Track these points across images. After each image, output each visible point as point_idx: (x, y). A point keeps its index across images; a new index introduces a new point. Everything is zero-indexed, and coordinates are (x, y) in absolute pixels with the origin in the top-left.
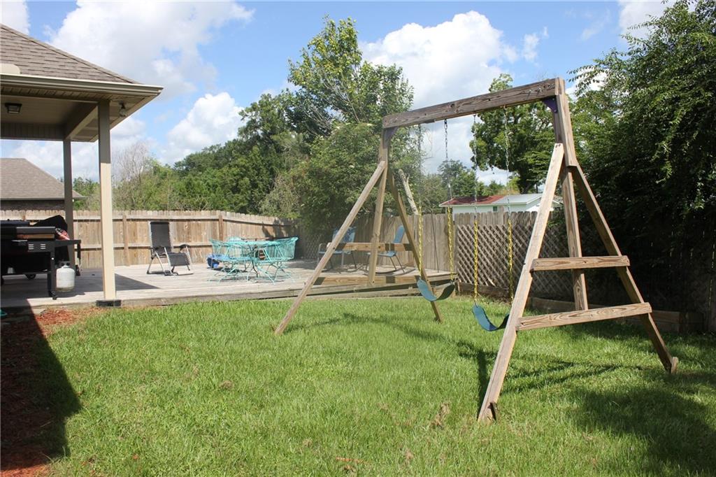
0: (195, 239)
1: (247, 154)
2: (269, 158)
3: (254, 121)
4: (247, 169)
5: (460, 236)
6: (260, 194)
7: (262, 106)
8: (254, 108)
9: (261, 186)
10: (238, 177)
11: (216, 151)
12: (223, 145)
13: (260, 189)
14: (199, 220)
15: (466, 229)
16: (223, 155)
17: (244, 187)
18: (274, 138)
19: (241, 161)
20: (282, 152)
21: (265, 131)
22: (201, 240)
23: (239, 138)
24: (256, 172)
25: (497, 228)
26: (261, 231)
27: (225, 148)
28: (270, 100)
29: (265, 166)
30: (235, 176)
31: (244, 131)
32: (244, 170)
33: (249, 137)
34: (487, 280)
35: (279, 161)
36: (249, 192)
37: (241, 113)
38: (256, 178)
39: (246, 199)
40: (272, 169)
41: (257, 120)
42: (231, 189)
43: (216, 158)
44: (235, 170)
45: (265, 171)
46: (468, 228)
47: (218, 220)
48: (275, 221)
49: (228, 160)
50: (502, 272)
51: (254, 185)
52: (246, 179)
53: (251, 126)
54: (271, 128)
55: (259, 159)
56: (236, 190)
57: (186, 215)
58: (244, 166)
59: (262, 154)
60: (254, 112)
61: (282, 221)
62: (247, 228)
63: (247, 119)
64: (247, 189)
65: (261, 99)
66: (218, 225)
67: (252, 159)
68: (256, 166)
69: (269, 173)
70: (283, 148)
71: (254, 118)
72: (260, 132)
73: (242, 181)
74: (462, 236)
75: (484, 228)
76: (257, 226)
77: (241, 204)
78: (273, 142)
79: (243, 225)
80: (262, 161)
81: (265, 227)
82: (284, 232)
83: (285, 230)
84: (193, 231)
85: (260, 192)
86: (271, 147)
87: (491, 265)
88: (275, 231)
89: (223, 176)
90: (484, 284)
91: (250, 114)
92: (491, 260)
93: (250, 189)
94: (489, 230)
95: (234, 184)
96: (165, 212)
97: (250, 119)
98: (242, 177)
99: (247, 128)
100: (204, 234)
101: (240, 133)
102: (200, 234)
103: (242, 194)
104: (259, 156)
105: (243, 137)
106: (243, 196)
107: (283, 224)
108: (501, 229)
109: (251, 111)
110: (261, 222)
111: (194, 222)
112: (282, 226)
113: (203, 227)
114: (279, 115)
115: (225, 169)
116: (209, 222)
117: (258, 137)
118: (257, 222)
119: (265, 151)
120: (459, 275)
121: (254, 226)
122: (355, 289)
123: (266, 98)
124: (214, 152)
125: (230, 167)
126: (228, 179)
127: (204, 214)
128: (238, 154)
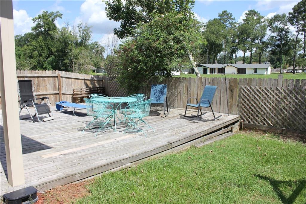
0: (42, 90)
1: (36, 40)
2: (48, 42)
3: (39, 24)
4: (37, 47)
5: (244, 93)
6: (43, 59)
7: (43, 17)
8: (40, 17)
9: (44, 55)
10: (32, 51)
11: (19, 38)
12: (23, 35)
13: (43, 57)
14: (45, 77)
15: (249, 88)
16: (23, 39)
17: (35, 56)
18: (50, 32)
19: (34, 43)
20: (53, 39)
21: (45, 29)
22: (46, 90)
23: (32, 32)
24: (41, 49)
25: (277, 89)
26: (84, 84)
27: (24, 36)
28: (47, 14)
29: (45, 46)
30: (30, 50)
31: (35, 29)
32: (35, 47)
33: (37, 31)
34: (266, 122)
35: (52, 44)
36: (38, 58)
37: (33, 20)
38: (41, 51)
39: (36, 61)
40: (49, 47)
41: (41, 24)
42: (28, 57)
43: (19, 41)
44: (31, 48)
45: (45, 49)
46: (251, 88)
47: (57, 77)
48: (92, 77)
49: (25, 42)
50: (280, 118)
51: (40, 55)
52: (36, 52)
53: (38, 27)
54: (48, 27)
55: (42, 42)
56: (31, 57)
57: (36, 73)
58: (35, 46)
59: (44, 40)
60: (39, 20)
61: (95, 77)
62: (75, 82)
63: (36, 23)
64: (37, 57)
65: (43, 13)
66: (57, 80)
67: (39, 42)
68: (41, 46)
69: (47, 49)
70: (54, 37)
71: (39, 22)
72: (43, 29)
73: (34, 53)
74: (246, 92)
75: (265, 88)
76: (81, 81)
77: (34, 64)
78: (49, 35)
79: (73, 80)
80: (44, 43)
81: (86, 81)
82: (97, 84)
83: (97, 83)
84: (41, 84)
85: (43, 58)
86: (49, 37)
87: (271, 113)
88: (91, 83)
89: (25, 50)
90: (264, 124)
91: (37, 20)
92: (270, 109)
93: (38, 57)
94: (270, 90)
95: (30, 54)
96: (21, 71)
97: (37, 23)
98: (34, 51)
99: (36, 27)
100: (48, 86)
101: (33, 30)
102: (45, 86)
103: (34, 59)
104: (42, 41)
105: (34, 31)
106: (35, 60)
107: (96, 79)
108: (280, 90)
109: (38, 19)
110: (83, 78)
111: (42, 78)
112: (96, 80)
113: (47, 82)
114: (52, 21)
115: (25, 47)
116: (51, 78)
117: (41, 32)
118: (81, 78)
119: (45, 39)
120: (241, 117)
121: (79, 81)
122: (202, 135)
123: (45, 13)
124: (18, 38)
125: (28, 46)
126: (27, 52)
127: (48, 73)
128: (32, 40)
